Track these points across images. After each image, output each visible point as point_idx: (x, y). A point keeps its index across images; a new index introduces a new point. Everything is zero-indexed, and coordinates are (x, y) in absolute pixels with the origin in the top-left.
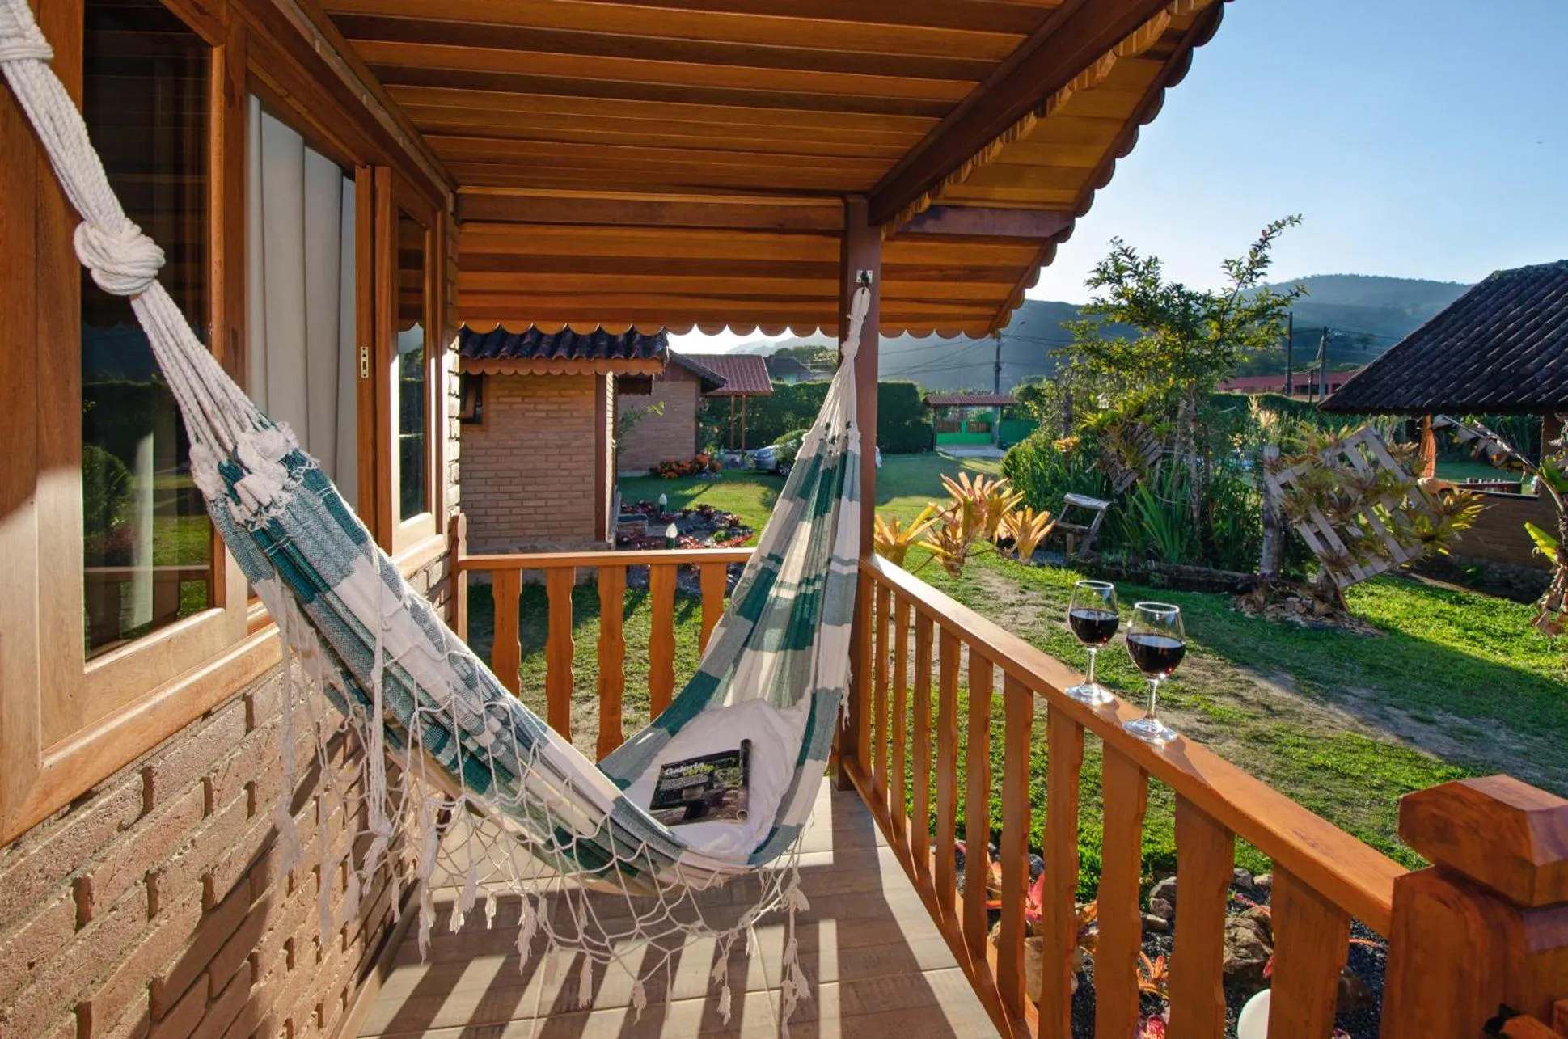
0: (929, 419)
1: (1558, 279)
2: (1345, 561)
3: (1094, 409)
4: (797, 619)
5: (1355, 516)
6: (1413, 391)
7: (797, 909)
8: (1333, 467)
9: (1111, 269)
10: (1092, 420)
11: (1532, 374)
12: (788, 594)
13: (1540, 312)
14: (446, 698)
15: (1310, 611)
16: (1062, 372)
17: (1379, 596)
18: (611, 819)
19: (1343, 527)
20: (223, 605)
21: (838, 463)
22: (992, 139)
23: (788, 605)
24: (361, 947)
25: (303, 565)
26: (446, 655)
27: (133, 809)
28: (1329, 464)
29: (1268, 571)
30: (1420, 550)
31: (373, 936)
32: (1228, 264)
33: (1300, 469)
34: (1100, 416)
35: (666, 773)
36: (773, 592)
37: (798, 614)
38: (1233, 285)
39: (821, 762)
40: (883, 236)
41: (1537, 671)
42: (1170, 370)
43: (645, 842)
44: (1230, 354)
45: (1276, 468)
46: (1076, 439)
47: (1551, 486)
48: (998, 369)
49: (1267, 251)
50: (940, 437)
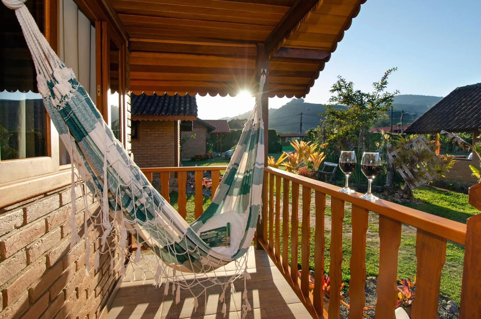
0: (280, 142)
1: (477, 89)
2: (413, 180)
3: (332, 133)
4: (244, 184)
5: (416, 165)
6: (433, 126)
7: (247, 279)
8: (409, 149)
9: (338, 86)
10: (332, 137)
11: (470, 119)
12: (241, 177)
13: (472, 99)
14: (129, 182)
15: (402, 197)
16: (323, 122)
17: (423, 193)
18: (186, 235)
19: (412, 169)
20: (50, 156)
21: (256, 132)
22: (307, 12)
23: (241, 180)
24: (101, 297)
25: (78, 123)
26: (129, 165)
27: (19, 222)
28: (407, 148)
29: (389, 185)
30: (436, 176)
31: (105, 295)
32: (375, 84)
33: (398, 151)
34: (335, 136)
35: (202, 234)
36: (236, 176)
37: (244, 183)
38: (376, 91)
39: (254, 228)
40: (270, 57)
41: (474, 214)
42: (357, 119)
43: (197, 246)
44: (375, 114)
45: (391, 150)
46: (327, 144)
47: (478, 152)
48: (301, 125)
49: (386, 79)
50: (283, 148)
